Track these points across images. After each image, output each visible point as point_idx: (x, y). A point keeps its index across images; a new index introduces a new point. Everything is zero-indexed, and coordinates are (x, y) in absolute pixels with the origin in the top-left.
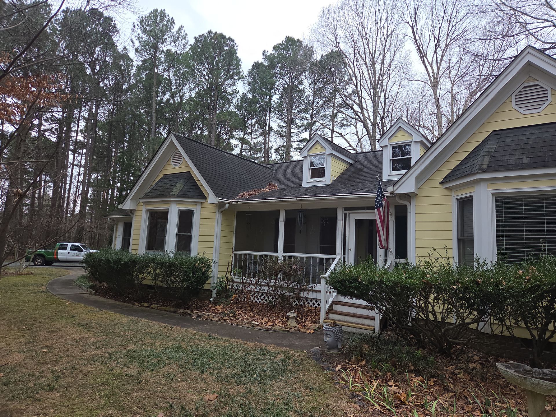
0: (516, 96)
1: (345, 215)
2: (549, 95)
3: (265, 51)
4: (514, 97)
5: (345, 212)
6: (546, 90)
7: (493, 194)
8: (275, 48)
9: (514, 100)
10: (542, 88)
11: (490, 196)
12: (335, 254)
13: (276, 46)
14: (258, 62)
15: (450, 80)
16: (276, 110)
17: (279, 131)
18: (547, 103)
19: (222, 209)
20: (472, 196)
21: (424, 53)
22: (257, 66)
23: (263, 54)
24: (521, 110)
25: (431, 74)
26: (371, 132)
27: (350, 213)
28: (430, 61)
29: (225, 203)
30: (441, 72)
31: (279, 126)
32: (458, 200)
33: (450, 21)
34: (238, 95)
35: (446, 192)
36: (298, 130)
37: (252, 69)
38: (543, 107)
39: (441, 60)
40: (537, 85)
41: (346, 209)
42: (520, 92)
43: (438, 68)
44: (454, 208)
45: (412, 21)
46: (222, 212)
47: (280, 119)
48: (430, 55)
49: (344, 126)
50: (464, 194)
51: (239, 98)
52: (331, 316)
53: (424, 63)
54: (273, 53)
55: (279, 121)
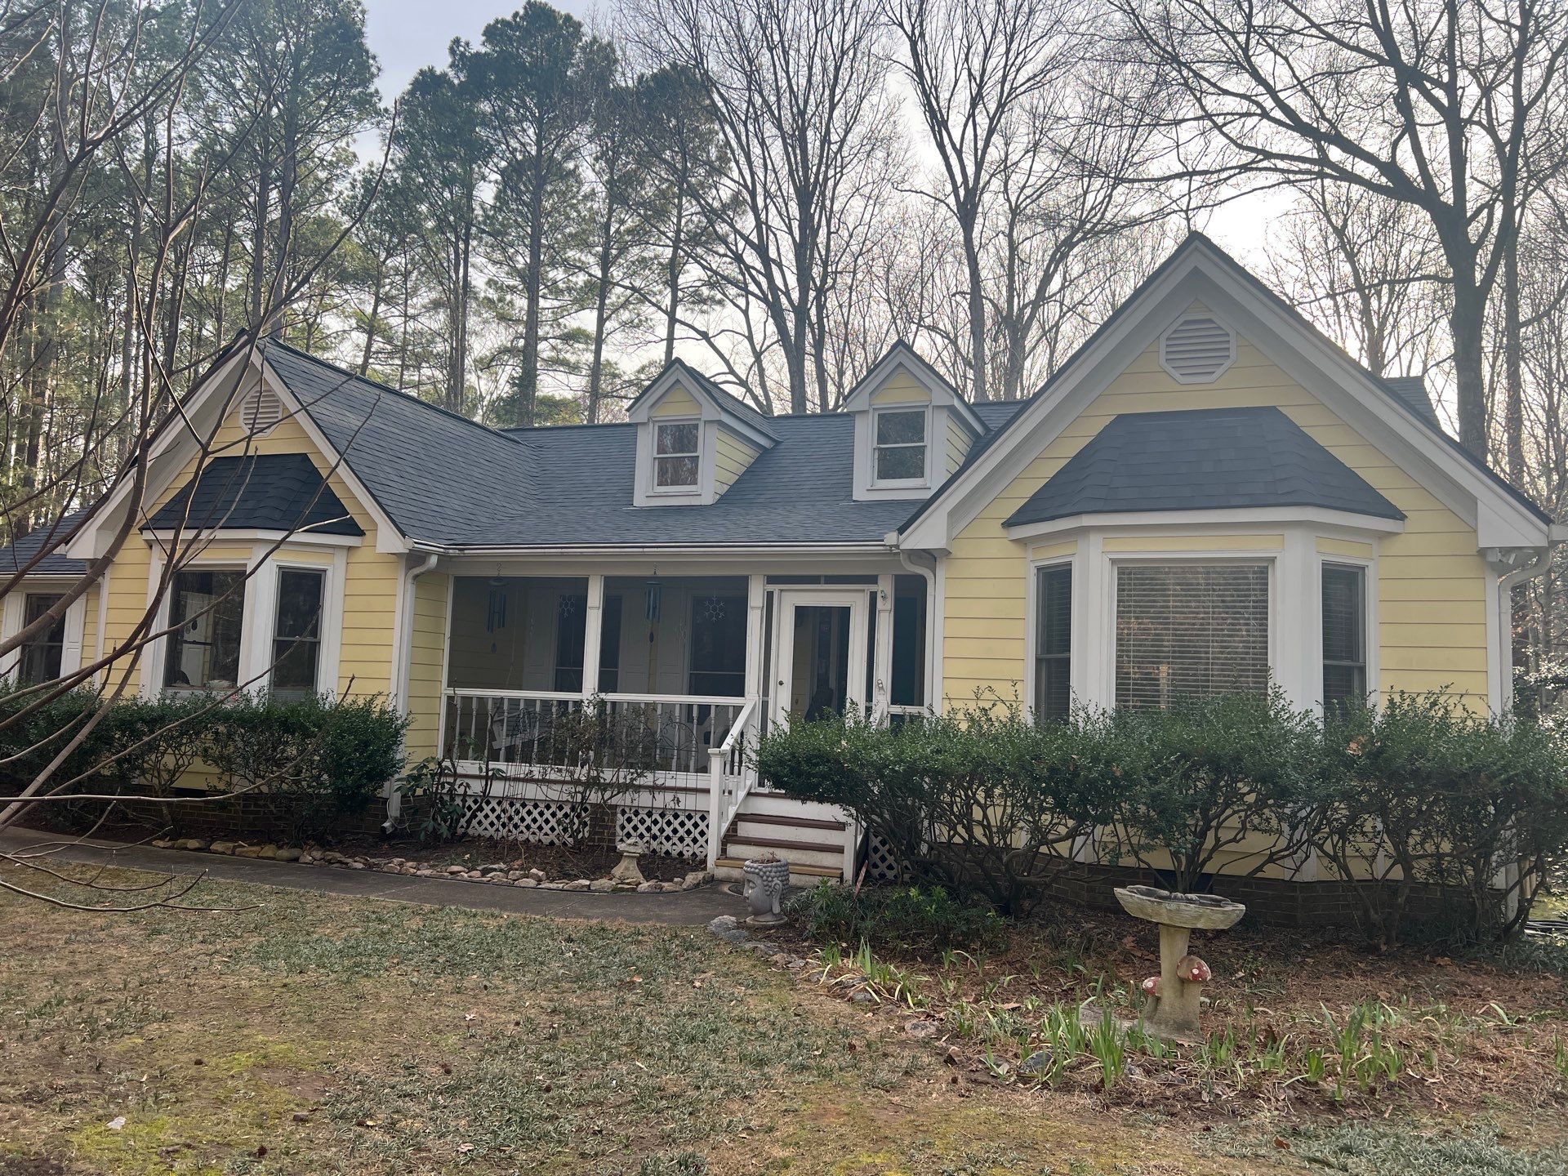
0: (1168, 339)
1: (770, 595)
2: (1233, 346)
3: (457, 41)
4: (1163, 343)
5: (770, 588)
6: (1228, 335)
7: (1113, 561)
8: (491, 33)
9: (1163, 349)
10: (1220, 328)
11: (1108, 564)
12: (743, 695)
13: (494, 26)
14: (431, 70)
15: (1008, 200)
16: (483, 231)
17: (490, 300)
18: (1228, 363)
19: (417, 571)
20: (1070, 564)
21: (942, 115)
22: (427, 82)
23: (452, 51)
24: (1176, 374)
25: (959, 179)
26: (792, 333)
27: (781, 591)
28: (957, 141)
29: (429, 554)
30: (984, 177)
31: (491, 283)
32: (1039, 569)
33: (1013, 35)
34: (352, 170)
35: (1015, 550)
36: (556, 303)
37: (411, 93)
38: (1219, 371)
39: (987, 146)
40: (1210, 321)
41: (771, 580)
42: (1175, 331)
43: (979, 165)
44: (1029, 589)
45: (913, 21)
46: (416, 577)
47: (495, 263)
48: (956, 122)
49: (704, 301)
50: (1053, 556)
51: (359, 178)
52: (734, 850)
53: (941, 146)
54: (483, 50)
55: (492, 269)
